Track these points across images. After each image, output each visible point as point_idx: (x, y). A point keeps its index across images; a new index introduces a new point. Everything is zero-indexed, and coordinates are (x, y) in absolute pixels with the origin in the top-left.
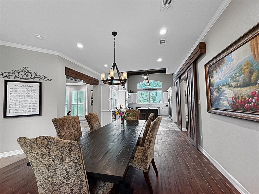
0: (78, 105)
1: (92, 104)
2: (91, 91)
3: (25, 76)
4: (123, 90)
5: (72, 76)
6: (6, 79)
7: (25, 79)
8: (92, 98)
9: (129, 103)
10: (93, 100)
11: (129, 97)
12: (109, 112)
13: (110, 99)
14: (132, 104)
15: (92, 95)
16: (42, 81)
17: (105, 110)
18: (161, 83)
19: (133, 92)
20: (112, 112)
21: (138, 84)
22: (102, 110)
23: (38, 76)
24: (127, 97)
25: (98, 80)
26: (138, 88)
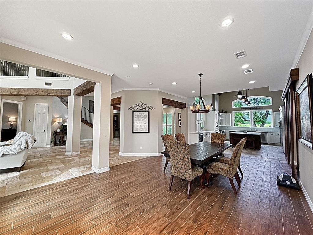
0: (167, 126)
1: (180, 126)
2: (179, 113)
3: (141, 107)
4: (212, 110)
5: (166, 104)
6: (133, 110)
7: (141, 109)
8: (180, 120)
9: (221, 125)
10: (180, 122)
11: (220, 118)
12: (196, 134)
13: (196, 121)
14: (225, 126)
15: (179, 117)
16: (149, 110)
17: (192, 132)
18: (271, 99)
19: (225, 112)
20: (199, 134)
21: (233, 102)
22: (189, 132)
23: (147, 107)
24: (217, 119)
25: (186, 104)
26: (234, 107)
